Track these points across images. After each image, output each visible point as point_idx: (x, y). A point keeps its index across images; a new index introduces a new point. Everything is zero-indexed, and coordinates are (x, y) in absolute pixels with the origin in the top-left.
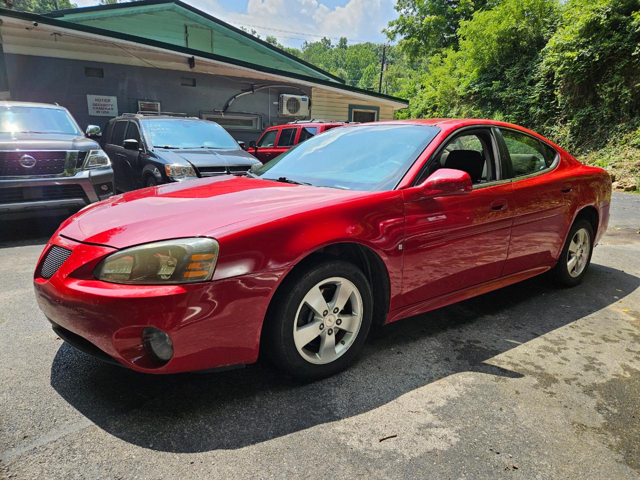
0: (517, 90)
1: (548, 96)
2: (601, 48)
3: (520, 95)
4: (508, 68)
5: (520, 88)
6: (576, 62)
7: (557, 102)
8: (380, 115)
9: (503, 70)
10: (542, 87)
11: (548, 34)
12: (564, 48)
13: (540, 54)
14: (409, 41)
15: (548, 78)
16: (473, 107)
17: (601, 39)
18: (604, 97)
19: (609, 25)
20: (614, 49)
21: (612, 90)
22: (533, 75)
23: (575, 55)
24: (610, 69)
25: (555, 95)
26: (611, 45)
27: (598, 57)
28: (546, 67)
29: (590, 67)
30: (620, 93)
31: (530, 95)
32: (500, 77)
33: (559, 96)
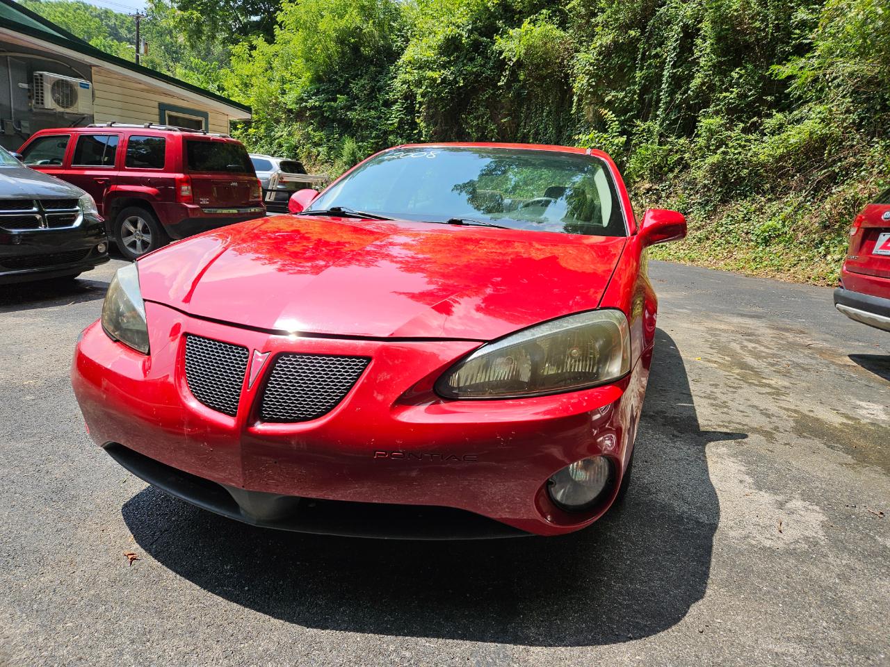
0: (369, 111)
1: (407, 123)
2: (465, 72)
3: (374, 118)
4: (354, 80)
5: (373, 109)
6: (438, 85)
7: (420, 132)
8: (209, 126)
9: (347, 82)
10: (401, 111)
11: (399, 44)
12: (422, 66)
13: (392, 67)
14: (186, 14)
15: (406, 100)
16: (311, 127)
17: (463, 61)
18: (470, 131)
19: (471, 45)
20: (478, 75)
21: (478, 124)
22: (387, 94)
23: (437, 76)
24: (474, 99)
25: (416, 123)
26: (475, 70)
27: (462, 81)
28: (402, 85)
29: (454, 93)
30: (486, 128)
31: (388, 120)
32: (344, 90)
33: (423, 124)
